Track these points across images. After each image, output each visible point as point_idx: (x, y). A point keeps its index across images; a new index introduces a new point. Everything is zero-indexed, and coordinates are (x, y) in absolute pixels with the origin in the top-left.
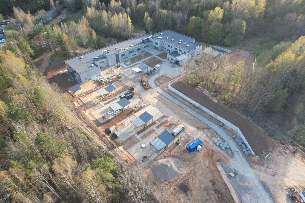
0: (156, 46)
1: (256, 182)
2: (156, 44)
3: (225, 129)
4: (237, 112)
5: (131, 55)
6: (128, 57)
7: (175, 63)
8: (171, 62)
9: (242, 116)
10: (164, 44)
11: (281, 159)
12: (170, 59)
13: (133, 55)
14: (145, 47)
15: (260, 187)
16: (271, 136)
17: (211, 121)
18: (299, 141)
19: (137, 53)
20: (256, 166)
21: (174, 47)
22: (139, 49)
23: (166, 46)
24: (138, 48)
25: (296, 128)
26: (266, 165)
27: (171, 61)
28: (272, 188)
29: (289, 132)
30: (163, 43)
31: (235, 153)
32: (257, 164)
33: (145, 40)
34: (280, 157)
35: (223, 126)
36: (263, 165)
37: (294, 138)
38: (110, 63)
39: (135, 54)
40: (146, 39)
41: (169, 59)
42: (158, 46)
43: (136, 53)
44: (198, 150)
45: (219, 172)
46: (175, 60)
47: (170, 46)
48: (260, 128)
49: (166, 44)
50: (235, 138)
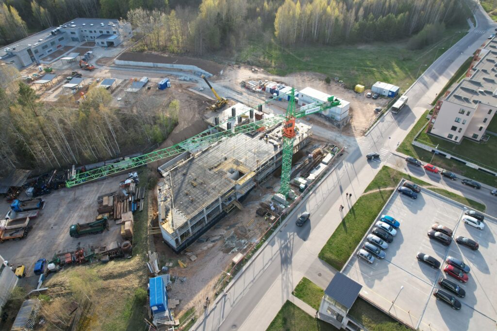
0: (73, 36)
1: (220, 88)
2: (73, 33)
3: (184, 71)
4: (189, 58)
5: (47, 51)
6: (43, 55)
7: (108, 46)
8: (102, 47)
9: (193, 59)
10: (84, 31)
11: (232, 72)
12: (100, 43)
13: (49, 52)
14: (60, 40)
15: (224, 89)
16: (220, 63)
17: (170, 71)
18: (241, 62)
19: (53, 49)
20: (216, 81)
21: (98, 31)
22: (53, 43)
23: (88, 33)
24: (52, 41)
25: (236, 55)
26: (223, 78)
27: (103, 45)
28: (231, 86)
29: (232, 58)
30: (82, 31)
31: (199, 80)
32: (216, 80)
33: (55, 32)
34: (231, 72)
35: (181, 70)
36: (221, 79)
37: (237, 61)
38: (23, 61)
39: (51, 50)
40: (55, 30)
41: (98, 43)
42: (77, 35)
43: (51, 48)
44: (168, 86)
45: (192, 92)
46: (107, 42)
47: (93, 32)
48: (211, 61)
49: (85, 31)
50: (195, 73)
